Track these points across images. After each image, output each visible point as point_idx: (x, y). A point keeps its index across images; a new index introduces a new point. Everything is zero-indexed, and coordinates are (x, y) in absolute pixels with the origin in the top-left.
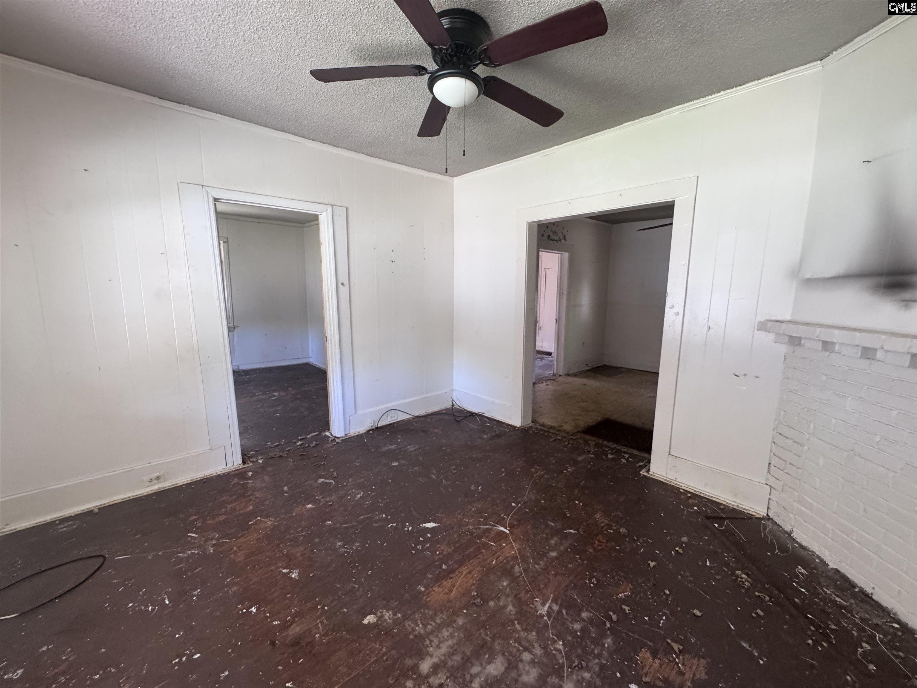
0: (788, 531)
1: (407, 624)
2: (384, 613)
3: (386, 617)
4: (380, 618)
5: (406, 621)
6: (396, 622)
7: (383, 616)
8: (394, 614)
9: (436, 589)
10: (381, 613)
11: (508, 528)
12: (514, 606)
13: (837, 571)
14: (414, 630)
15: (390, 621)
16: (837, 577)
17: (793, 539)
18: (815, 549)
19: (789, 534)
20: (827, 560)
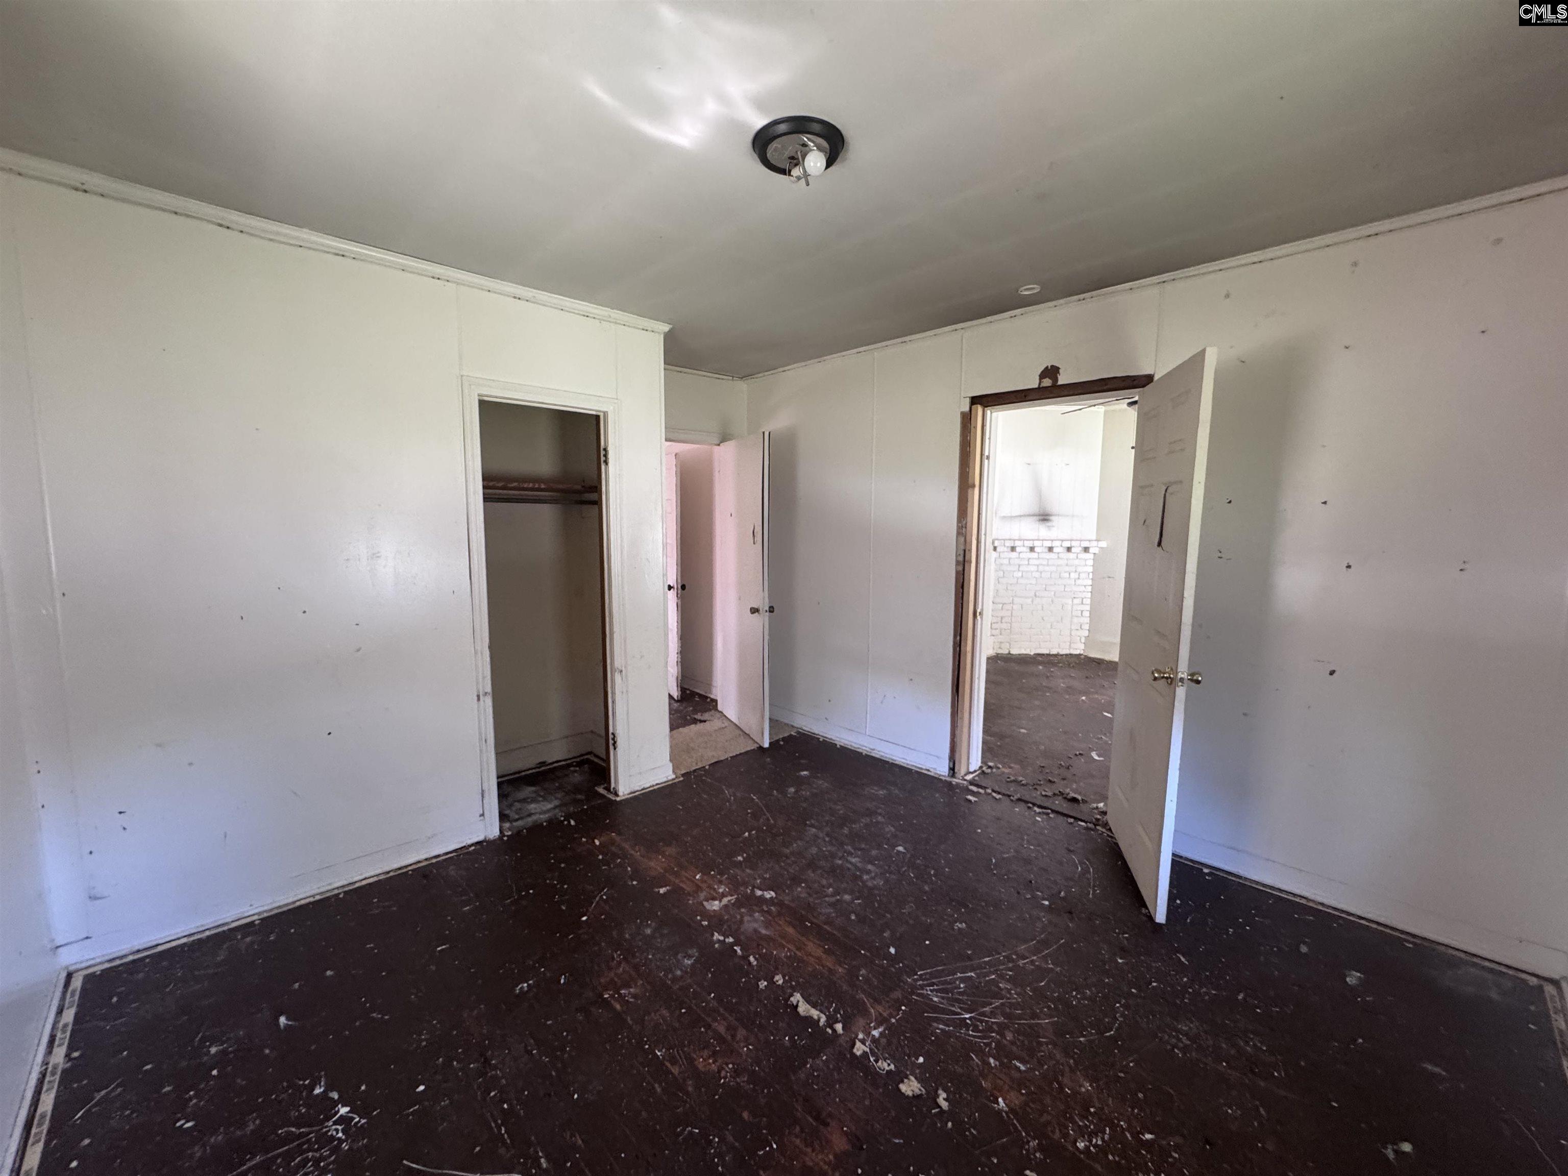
17: (1013, 655)
18: (1023, 652)
19: (1009, 653)
20: (1030, 653)
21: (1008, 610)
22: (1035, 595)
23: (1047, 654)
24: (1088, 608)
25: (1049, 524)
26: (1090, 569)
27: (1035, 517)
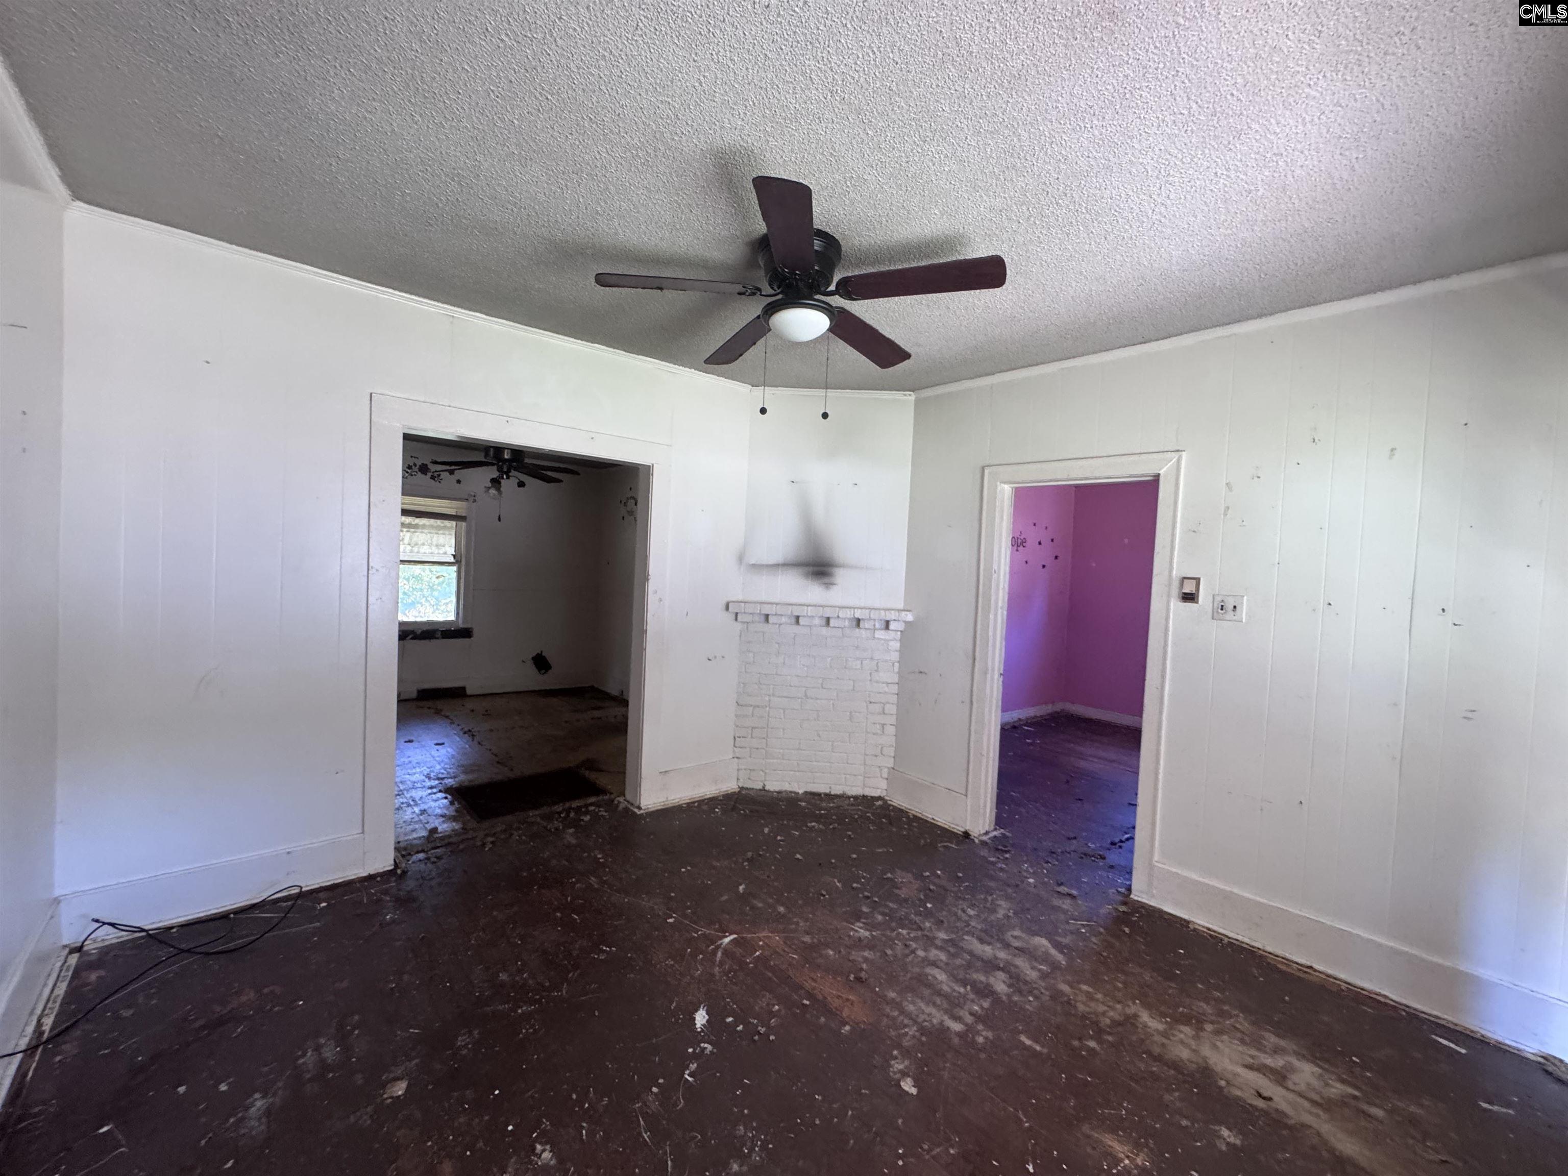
0: (761, 787)
1: (906, 1044)
2: (895, 1070)
3: (901, 1067)
4: (904, 1074)
5: (903, 1044)
6: (906, 1053)
7: (901, 1071)
8: (896, 1058)
9: (844, 1015)
10: (895, 1073)
11: (727, 934)
12: (864, 951)
13: (806, 793)
14: (914, 1037)
15: (907, 1063)
16: (808, 796)
17: (768, 791)
18: (786, 787)
19: (764, 789)
20: (797, 790)
21: (762, 717)
22: (806, 695)
23: (826, 795)
24: (893, 720)
25: (826, 580)
26: (895, 656)
27: (807, 568)
